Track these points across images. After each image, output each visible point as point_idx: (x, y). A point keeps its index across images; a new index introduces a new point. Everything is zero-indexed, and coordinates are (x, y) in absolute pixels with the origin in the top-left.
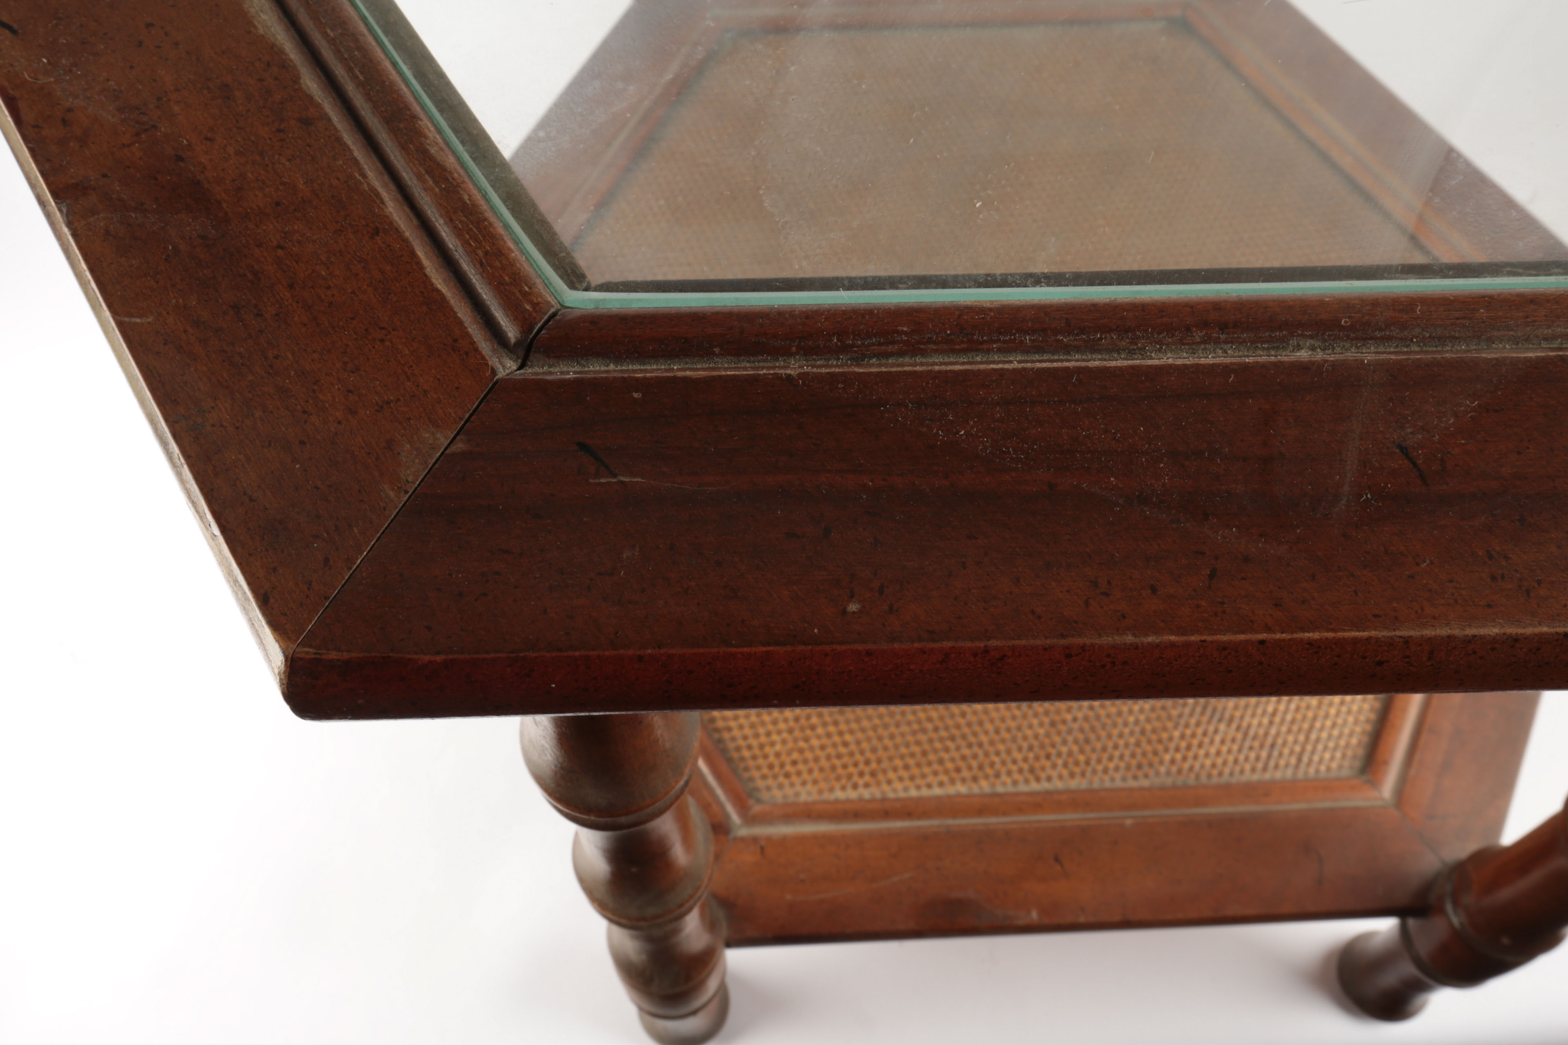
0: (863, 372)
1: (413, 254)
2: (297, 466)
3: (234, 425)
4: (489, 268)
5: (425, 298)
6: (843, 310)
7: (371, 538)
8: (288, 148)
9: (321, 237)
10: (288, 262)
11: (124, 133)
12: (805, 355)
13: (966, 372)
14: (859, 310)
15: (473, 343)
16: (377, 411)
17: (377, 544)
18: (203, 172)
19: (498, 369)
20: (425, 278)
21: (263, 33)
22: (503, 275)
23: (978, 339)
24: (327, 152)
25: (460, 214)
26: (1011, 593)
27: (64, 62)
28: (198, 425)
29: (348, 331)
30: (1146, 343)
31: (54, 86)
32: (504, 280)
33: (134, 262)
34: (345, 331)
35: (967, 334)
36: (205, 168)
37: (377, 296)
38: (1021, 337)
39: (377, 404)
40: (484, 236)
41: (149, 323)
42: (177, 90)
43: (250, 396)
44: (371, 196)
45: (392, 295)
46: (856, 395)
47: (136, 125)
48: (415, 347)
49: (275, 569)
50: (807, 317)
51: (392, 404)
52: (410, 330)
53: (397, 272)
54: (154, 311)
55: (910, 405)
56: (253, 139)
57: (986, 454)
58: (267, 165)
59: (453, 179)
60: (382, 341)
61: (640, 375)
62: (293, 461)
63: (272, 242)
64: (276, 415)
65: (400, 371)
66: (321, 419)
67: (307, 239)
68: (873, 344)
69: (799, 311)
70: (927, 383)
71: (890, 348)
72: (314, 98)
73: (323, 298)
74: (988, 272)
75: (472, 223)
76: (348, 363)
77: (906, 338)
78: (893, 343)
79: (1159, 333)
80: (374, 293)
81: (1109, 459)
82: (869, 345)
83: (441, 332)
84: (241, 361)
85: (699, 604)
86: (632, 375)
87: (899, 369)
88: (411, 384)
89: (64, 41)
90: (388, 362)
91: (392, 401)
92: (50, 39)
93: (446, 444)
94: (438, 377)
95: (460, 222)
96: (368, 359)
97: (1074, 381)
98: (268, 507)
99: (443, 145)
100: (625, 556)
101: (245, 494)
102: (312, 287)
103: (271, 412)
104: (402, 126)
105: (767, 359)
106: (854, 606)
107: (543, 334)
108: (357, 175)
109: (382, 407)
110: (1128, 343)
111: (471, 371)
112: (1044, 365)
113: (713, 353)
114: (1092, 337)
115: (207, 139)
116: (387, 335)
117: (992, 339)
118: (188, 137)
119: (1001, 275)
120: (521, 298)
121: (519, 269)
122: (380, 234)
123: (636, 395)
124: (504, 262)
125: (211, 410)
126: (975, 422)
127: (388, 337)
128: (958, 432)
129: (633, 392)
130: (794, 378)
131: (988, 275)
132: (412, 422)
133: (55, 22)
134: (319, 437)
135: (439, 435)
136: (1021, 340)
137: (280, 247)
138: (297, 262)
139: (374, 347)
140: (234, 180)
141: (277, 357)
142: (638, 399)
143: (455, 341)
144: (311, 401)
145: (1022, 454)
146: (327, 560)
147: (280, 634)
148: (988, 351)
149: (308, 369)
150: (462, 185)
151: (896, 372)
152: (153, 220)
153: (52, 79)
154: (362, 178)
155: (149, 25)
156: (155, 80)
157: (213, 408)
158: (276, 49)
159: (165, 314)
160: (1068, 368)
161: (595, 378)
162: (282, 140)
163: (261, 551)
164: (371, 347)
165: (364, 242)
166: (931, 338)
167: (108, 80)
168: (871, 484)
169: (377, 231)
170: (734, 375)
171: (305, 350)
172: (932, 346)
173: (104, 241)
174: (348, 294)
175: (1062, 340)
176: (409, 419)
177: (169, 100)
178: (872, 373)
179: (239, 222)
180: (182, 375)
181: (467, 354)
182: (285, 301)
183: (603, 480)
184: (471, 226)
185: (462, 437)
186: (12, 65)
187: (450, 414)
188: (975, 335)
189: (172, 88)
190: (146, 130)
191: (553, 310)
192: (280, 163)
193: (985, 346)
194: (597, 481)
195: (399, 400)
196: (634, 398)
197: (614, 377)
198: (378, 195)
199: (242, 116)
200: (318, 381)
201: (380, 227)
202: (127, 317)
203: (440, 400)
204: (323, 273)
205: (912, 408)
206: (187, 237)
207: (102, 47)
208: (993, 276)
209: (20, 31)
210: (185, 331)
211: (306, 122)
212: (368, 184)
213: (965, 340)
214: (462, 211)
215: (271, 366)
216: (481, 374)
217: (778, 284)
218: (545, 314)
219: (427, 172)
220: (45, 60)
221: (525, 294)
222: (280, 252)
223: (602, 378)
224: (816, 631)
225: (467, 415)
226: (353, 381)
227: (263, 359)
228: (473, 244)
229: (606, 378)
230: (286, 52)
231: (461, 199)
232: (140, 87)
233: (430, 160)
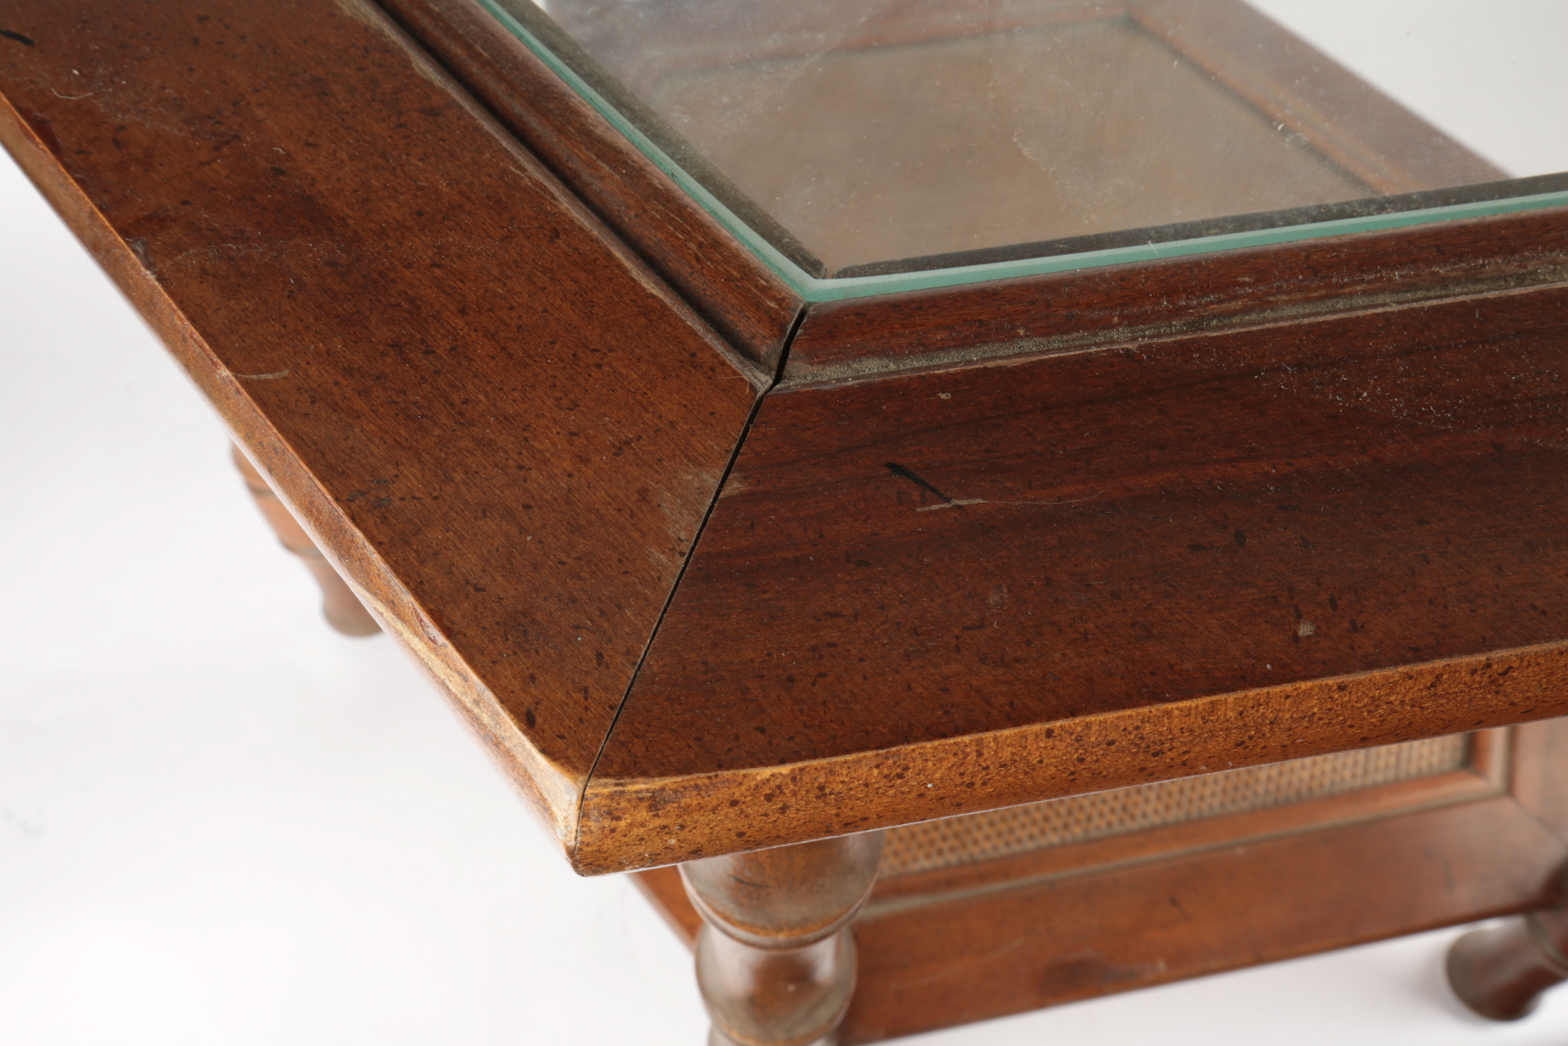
0: (1217, 336)
1: (610, 256)
2: (529, 538)
3: (431, 494)
4: (709, 263)
5: (639, 307)
6: (1163, 266)
7: (652, 620)
8: (416, 145)
9: (485, 247)
10: (451, 283)
11: (199, 149)
12: (1130, 325)
13: (1343, 321)
14: (1183, 263)
15: (716, 356)
16: (615, 454)
17: (661, 626)
18: (312, 185)
19: (756, 384)
20: (632, 283)
21: (350, 14)
22: (729, 269)
23: (1337, 283)
24: (467, 145)
25: (654, 202)
26: (1497, 586)
27: (101, 71)
28: (382, 500)
29: (552, 360)
30: (1538, 264)
31: (94, 101)
32: (732, 275)
33: (247, 304)
34: (547, 359)
35: (1324, 278)
36: (314, 180)
37: (578, 312)
38: (1388, 274)
39: (614, 446)
40: (691, 226)
41: (285, 378)
42: (256, 91)
43: (444, 456)
44: (537, 192)
45: (597, 308)
46: (1218, 365)
47: (213, 138)
48: (644, 369)
49: (533, 678)
50: (1123, 279)
51: (633, 444)
52: (632, 348)
53: (595, 279)
54: (288, 363)
55: (1290, 369)
56: (368, 139)
57: (1403, 417)
58: (394, 169)
59: (633, 161)
60: (598, 366)
61: (941, 371)
62: (521, 533)
63: (424, 260)
64: (483, 476)
65: (632, 401)
66: (544, 473)
67: (468, 252)
68: (1212, 303)
69: (1110, 273)
70: (1301, 340)
71: (1233, 305)
72: (435, 83)
73: (508, 321)
74: (1320, 203)
75: (672, 212)
76: (561, 398)
77: (1251, 291)
78: (1235, 298)
79: (1551, 251)
80: (572, 308)
81: (1555, 406)
82: (1207, 304)
83: (672, 347)
84: (420, 413)
85: (1106, 651)
86: (931, 372)
87: (1260, 327)
88: (650, 415)
89: (97, 48)
90: (613, 391)
91: (632, 440)
92: (78, 47)
93: (717, 486)
94: (683, 402)
95: (657, 211)
96: (586, 390)
97: (1477, 316)
98: (502, 596)
99: (607, 124)
100: (991, 601)
101: (467, 582)
102: (490, 310)
103: (476, 473)
104: (552, 106)
105: (1084, 336)
106: (1305, 629)
107: (800, 335)
108: (513, 169)
109: (620, 449)
110: (1517, 266)
111: (724, 390)
112: (1435, 302)
113: (1017, 336)
114: (1473, 265)
115: (308, 144)
116: (602, 358)
117: (1355, 281)
118: (283, 145)
119: (1336, 205)
120: (759, 294)
121: (746, 260)
122: (561, 236)
123: (943, 396)
124: (725, 253)
125: (395, 479)
126: (1375, 380)
127: (605, 361)
128: (1359, 395)
129: (938, 393)
130: (1134, 353)
131: (1320, 207)
132: (665, 463)
133: (79, 26)
134: (548, 497)
135: (705, 476)
136: (1389, 277)
137: (435, 265)
138: (462, 281)
139: (590, 375)
140: (355, 191)
141: (466, 402)
142: (946, 400)
143: (693, 355)
144: (524, 452)
145: (1447, 412)
146: (600, 657)
147: (562, 764)
148: (1351, 295)
149: (511, 412)
150: (646, 168)
151: (1258, 331)
152: (261, 250)
153: (90, 94)
154: (520, 171)
155: (202, 19)
156: (225, 82)
157: (396, 476)
158: (371, 31)
159: (303, 364)
160: (1464, 302)
161: (885, 382)
162: (406, 137)
163: (508, 655)
164: (586, 376)
165: (543, 247)
166: (1280, 287)
167: (164, 88)
168: (1274, 471)
169: (556, 234)
170: (1058, 357)
171: (501, 389)
172: (1284, 297)
173: (202, 282)
174: (540, 314)
175: (1438, 272)
176: (660, 460)
177: (249, 104)
178: (1228, 335)
179: (375, 240)
180: (345, 440)
181: (712, 369)
182: (460, 331)
183: (935, 507)
184: (672, 215)
185: (735, 474)
186: (33, 82)
187: (712, 447)
188: (1332, 277)
189: (249, 89)
190: (227, 142)
191: (801, 306)
192: (410, 165)
193: (1347, 290)
194: (927, 509)
195: (640, 437)
196: (941, 400)
197: (909, 377)
198: (545, 189)
199: (347, 113)
200: (528, 426)
201: (558, 227)
202: (254, 374)
203: (695, 432)
204: (500, 291)
205: (1293, 371)
206: (312, 266)
207: (147, 49)
208: (1328, 208)
209: (36, 41)
210: (336, 383)
211: (432, 113)
212: (530, 178)
213: (1322, 284)
214: (655, 199)
215: (461, 414)
216: (738, 392)
217: (1061, 246)
218: (795, 311)
219: (599, 157)
220: (76, 72)
221: (764, 290)
222: (438, 272)
223: (894, 380)
224: (1268, 666)
225: (734, 446)
226: (574, 421)
227: (448, 407)
228: (680, 236)
229: (899, 379)
230: (386, 34)
231: (650, 185)
232: (207, 92)
233: (599, 143)
